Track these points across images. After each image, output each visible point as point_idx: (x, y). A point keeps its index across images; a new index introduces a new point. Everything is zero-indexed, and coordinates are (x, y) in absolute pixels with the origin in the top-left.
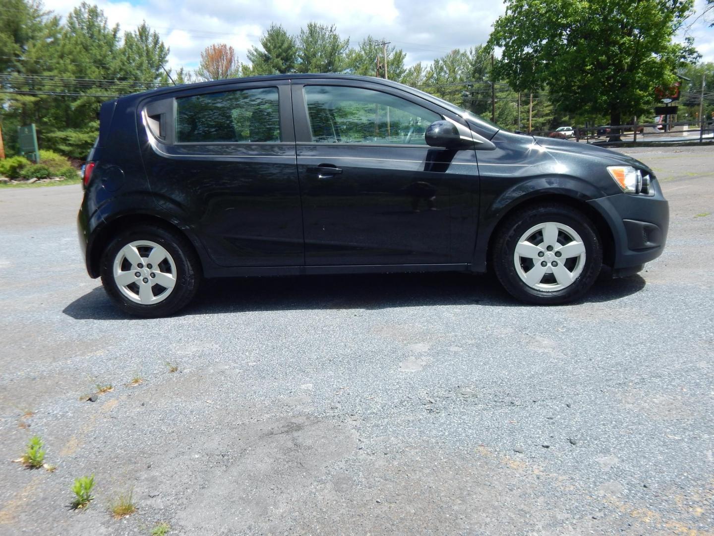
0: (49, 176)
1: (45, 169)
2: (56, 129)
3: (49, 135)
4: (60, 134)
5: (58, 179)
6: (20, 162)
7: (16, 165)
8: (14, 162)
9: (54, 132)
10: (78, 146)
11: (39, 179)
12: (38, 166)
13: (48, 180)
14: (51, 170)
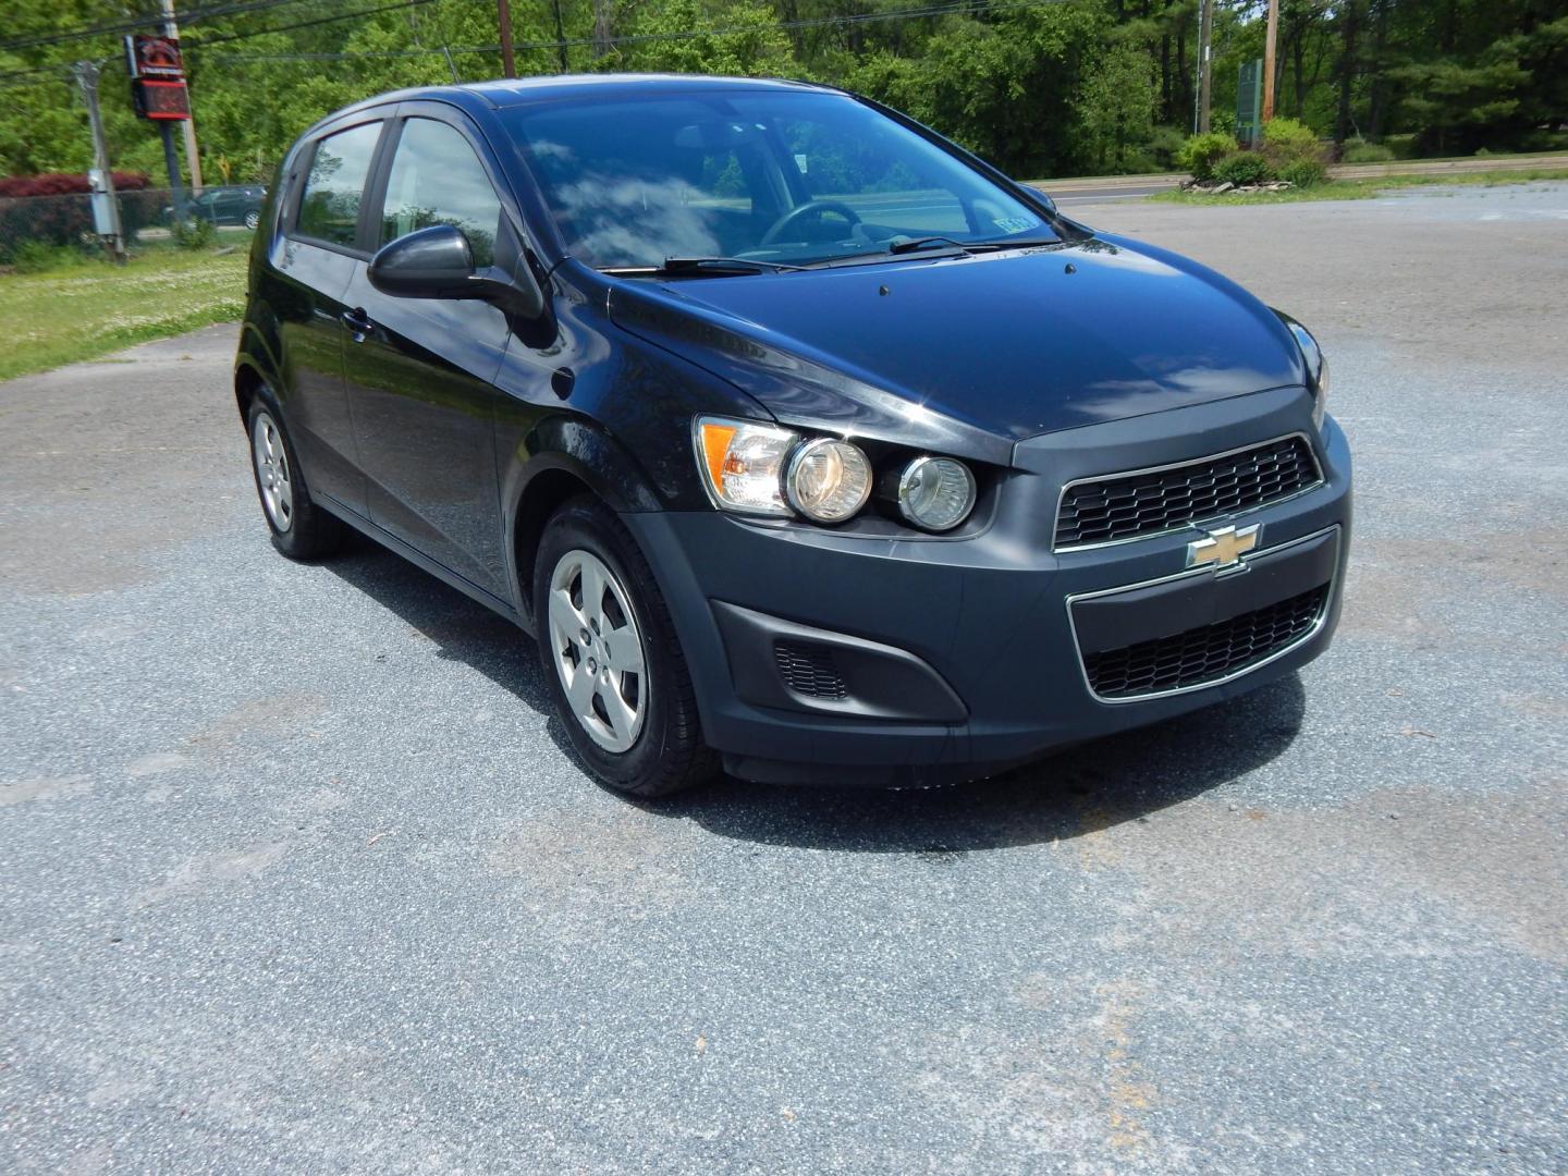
0: (1259, 179)
1: (1253, 163)
2: (1410, 59)
3: (1391, 72)
4: (1417, 71)
5: (1274, 187)
6: (1218, 144)
7: (1206, 151)
8: (1202, 146)
9: (1404, 65)
10: (1449, 99)
11: (1237, 185)
12: (1251, 154)
13: (1252, 189)
14: (1270, 164)
